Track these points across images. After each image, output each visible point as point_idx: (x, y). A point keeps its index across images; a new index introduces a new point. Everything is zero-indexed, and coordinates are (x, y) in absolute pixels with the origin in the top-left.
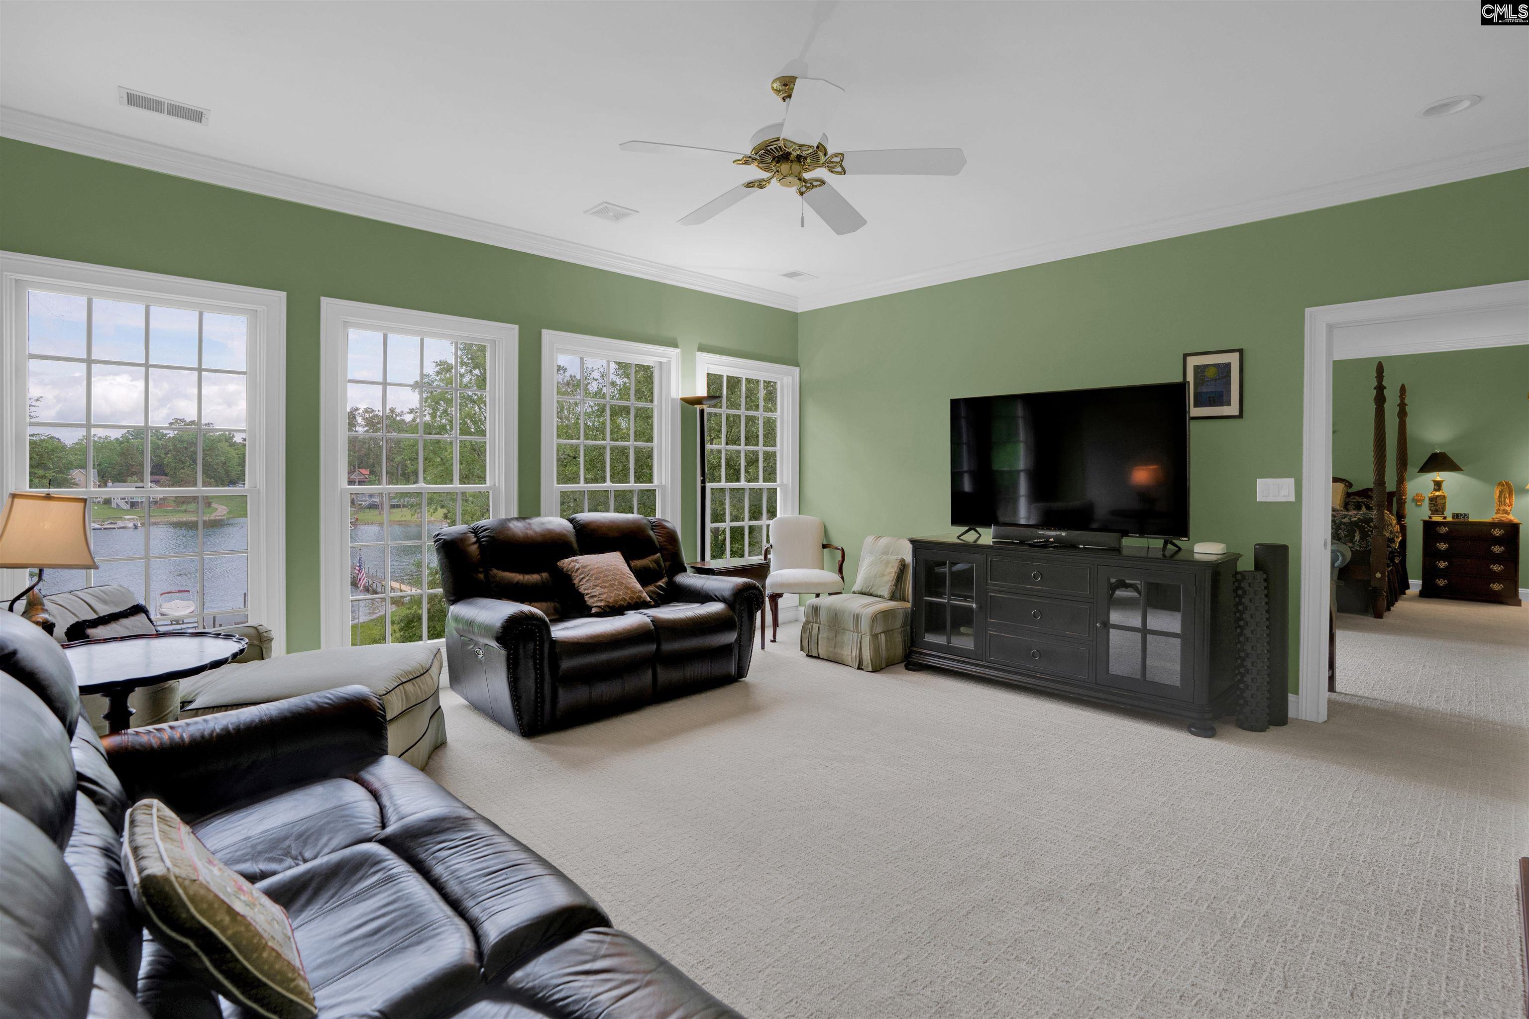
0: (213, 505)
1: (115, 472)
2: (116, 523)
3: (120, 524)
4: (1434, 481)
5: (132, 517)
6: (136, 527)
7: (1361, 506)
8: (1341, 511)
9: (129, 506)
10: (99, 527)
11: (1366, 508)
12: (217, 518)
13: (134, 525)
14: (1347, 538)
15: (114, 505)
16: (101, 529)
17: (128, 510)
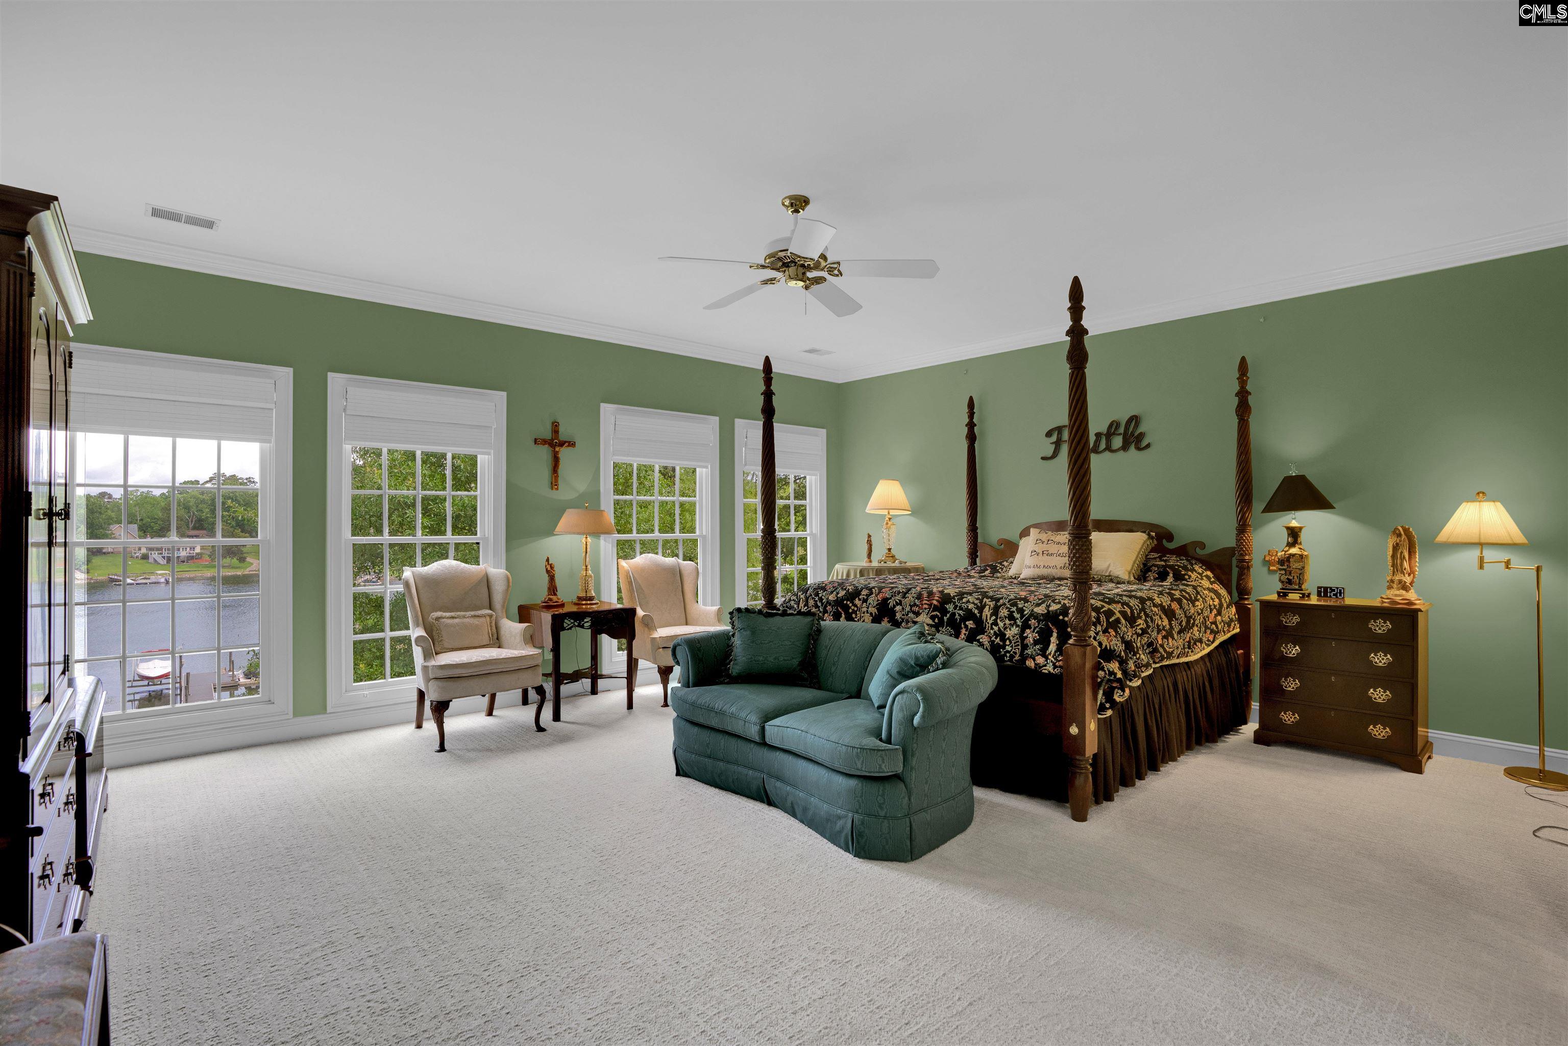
0: (248, 559)
1: (156, 527)
2: (149, 579)
3: (153, 579)
4: (1288, 528)
5: (164, 572)
6: (167, 582)
7: (1168, 574)
8: (1129, 583)
9: (165, 561)
10: (133, 582)
11: (1174, 576)
12: (251, 572)
13: (166, 580)
14: (1038, 647)
15: (151, 560)
16: (133, 584)
17: (165, 565)
